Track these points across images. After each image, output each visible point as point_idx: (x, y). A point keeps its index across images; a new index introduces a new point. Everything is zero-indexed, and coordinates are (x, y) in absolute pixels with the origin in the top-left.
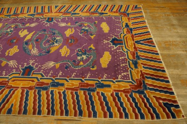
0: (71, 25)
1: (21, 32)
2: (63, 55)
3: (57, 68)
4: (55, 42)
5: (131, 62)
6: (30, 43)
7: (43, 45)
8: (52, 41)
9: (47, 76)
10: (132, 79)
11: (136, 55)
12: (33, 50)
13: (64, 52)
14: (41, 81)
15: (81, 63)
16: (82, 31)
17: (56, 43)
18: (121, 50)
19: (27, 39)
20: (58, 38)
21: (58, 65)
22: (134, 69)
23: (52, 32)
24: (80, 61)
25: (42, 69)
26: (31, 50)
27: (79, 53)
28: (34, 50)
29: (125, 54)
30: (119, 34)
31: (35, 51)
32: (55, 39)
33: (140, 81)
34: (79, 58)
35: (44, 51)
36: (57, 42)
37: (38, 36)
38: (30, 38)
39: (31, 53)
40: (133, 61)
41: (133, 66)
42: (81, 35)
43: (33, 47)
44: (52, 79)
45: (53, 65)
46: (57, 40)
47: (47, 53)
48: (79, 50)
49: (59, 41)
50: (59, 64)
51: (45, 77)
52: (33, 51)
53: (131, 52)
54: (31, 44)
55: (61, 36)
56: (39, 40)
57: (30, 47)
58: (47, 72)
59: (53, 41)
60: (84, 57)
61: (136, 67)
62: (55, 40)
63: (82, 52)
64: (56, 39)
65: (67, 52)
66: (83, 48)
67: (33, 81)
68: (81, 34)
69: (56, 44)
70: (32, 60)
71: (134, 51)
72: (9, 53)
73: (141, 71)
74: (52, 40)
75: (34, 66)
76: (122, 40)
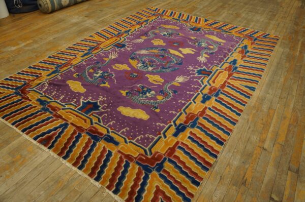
3: (104, 58)
5: (49, 100)
10: (34, 90)
11: (50, 110)
14: (100, 49)
16: (145, 89)
22: (40, 97)
25: (113, 51)
29: (62, 102)
30: (101, 118)
33: (25, 93)
40: (48, 103)
41: (43, 99)
42: (138, 86)
44: (95, 54)
51: (101, 52)
53: (60, 109)
61: (39, 100)
67: (105, 46)
70: (131, 49)
71: (56, 113)
73: (30, 100)
75: (121, 49)
76: (87, 114)
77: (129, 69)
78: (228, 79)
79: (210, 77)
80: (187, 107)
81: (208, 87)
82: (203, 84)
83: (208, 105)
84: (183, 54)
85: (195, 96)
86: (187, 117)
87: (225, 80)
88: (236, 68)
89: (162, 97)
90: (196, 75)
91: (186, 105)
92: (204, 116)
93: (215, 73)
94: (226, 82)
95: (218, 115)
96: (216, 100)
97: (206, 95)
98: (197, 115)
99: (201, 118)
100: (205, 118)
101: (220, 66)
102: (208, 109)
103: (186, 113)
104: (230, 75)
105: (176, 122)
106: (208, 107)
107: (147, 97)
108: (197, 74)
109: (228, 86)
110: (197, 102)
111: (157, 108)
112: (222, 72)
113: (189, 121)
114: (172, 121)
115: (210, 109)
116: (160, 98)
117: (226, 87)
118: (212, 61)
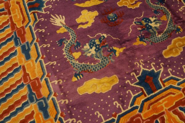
1: (87, 23)
72: (136, 2)
78: (11, 18)
79: (27, 6)
84: (83, 9)
87: (12, 15)
88: (17, 44)
93: (27, 14)
94: (10, 14)
101: (33, 28)
104: (13, 26)
109: (3, 10)
112: (23, 22)
117: (4, 7)
118: (46, 27)
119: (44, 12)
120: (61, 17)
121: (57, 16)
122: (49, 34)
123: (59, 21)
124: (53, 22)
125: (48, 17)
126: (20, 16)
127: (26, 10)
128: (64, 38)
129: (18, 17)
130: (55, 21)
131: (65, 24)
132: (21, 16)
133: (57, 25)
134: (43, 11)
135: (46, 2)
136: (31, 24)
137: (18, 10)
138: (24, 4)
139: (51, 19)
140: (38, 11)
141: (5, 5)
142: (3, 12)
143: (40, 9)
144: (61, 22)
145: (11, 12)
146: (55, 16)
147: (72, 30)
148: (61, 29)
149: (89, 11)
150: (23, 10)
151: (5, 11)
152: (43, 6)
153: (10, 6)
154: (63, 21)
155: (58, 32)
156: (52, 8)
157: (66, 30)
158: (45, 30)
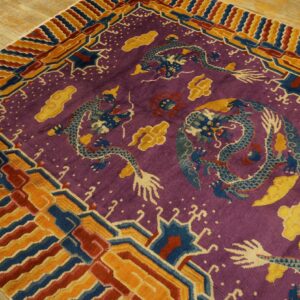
0: (125, 164)
2: (209, 82)
3: (234, 64)
4: (209, 123)
6: (279, 156)
7: (244, 129)
8: (214, 129)
9: (257, 60)
10: (136, 8)
12: (276, 130)
13: (202, 85)
14: (271, 58)
15: (185, 52)
16: (116, 119)
17: (207, 119)
18: (99, 42)
19: (290, 178)
20: (194, 131)
21: (230, 67)
23: (198, 168)
24: (184, 56)
25: (265, 74)
26: (281, 131)
27: (174, 70)
28: (273, 127)
31: (271, 122)
32: (203, 133)
34: (182, 62)
35: (247, 113)
36: (203, 119)
37: (250, 177)
38: (277, 180)
39: (283, 123)
42: (130, 110)
43: (273, 137)
44: (251, 52)
45: (239, 71)
46: (200, 127)
47: (242, 104)
48: (169, 74)
49: (197, 120)
50: (226, 69)
51: (261, 59)
52: (275, 125)
54: (277, 153)
55: (182, 135)
56: (250, 154)
57: (281, 145)
58: (256, 66)
59: (210, 130)
60: (171, 59)
61: (113, 15)
62: (205, 128)
63: (167, 68)
64: (200, 130)
65: (196, 84)
66: (158, 75)
67: (286, 63)
68: (129, 113)
69: (210, 116)
70: (280, 102)
73: (113, 9)
74: (212, 136)
75: (278, 87)
77: (191, 98)
79: (152, 253)
80: (47, 178)
81: (108, 238)
82: (119, 227)
83: (42, 218)
85: (78, 198)
86: (19, 172)
89: (86, 143)
90: (159, 218)
91: (53, 178)
92: (12, 201)
93: (171, 272)
94: (126, 291)
95: (6, 226)
96: (53, 239)
97: (78, 223)
98: (21, 189)
99: (10, 194)
100: (7, 200)
102: (29, 213)
103: (29, 172)
105: (14, 155)
106: (37, 216)
107: (93, 121)
108: (168, 223)
110: (55, 198)
111: (57, 132)
113: (9, 173)
114: (19, 149)
115: (30, 217)
116: (87, 139)
117: (96, 282)
118: (238, 282)
119: (204, 251)
120: (251, 245)
121: (240, 246)
122: (255, 294)
123: (252, 255)
124: (243, 262)
125: (222, 257)
126: (155, 285)
127: (160, 265)
128: (293, 285)
129: (154, 289)
130: (244, 259)
131: (269, 255)
132: (159, 283)
133: (255, 265)
134: (200, 248)
135: (190, 227)
136: (199, 290)
137: (139, 272)
138: (143, 253)
139: (233, 258)
140: (190, 254)
141: (97, 276)
142: (104, 293)
143: (190, 248)
144: (258, 256)
145: (125, 284)
146: (238, 248)
147: (294, 260)
148: (270, 269)
149: (289, 205)
150: (149, 266)
151: (107, 290)
152: (191, 238)
153: (112, 272)
154: (260, 250)
155: (271, 278)
156: (213, 234)
157: (283, 268)
158: (242, 289)
